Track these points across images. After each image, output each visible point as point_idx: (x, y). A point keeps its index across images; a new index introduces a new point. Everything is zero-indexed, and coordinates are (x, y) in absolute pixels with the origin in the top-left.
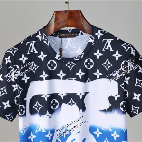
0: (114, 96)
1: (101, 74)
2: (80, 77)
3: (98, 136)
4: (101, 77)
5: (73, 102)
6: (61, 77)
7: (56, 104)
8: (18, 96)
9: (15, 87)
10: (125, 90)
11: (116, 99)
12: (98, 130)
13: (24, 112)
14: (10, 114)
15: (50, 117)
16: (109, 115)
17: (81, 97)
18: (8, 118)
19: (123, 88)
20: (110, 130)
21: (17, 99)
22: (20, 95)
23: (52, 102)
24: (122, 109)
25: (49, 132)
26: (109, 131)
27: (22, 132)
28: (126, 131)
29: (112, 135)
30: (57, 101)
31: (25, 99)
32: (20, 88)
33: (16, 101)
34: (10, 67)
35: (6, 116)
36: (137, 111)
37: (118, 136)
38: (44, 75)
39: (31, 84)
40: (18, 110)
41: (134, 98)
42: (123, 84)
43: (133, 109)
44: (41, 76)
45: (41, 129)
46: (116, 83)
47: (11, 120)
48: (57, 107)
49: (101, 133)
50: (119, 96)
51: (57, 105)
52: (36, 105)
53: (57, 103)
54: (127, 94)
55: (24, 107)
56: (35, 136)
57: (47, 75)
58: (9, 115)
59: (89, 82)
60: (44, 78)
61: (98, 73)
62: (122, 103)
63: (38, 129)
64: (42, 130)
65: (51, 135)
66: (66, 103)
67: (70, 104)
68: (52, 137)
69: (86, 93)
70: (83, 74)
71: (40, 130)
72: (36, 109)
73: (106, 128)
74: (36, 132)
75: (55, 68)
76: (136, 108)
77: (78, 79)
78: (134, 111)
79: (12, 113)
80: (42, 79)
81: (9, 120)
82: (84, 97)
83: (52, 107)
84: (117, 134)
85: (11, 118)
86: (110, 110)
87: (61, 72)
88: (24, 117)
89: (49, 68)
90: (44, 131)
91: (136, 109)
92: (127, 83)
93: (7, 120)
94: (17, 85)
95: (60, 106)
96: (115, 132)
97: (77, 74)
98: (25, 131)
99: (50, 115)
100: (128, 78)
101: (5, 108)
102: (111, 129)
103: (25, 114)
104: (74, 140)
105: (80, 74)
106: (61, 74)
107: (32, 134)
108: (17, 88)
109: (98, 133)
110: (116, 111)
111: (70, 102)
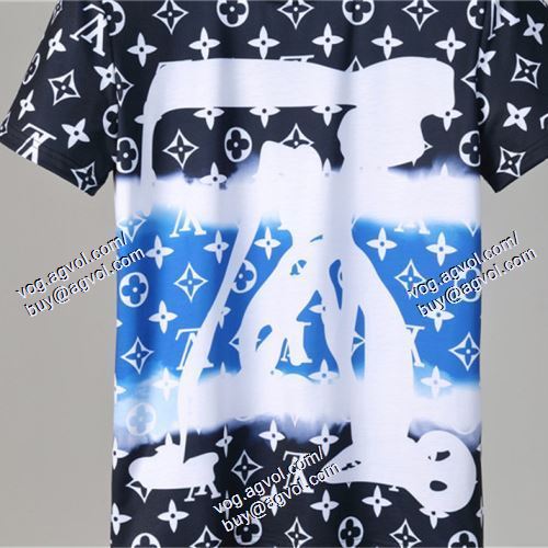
0: (440, 114)
1: (397, 43)
2: (328, 51)
3: (382, 255)
4: (396, 53)
5: (302, 137)
6: (264, 51)
7: (244, 144)
8: (114, 108)
9: (107, 75)
10: (479, 95)
11: (447, 125)
12: (382, 234)
13: (134, 163)
14: (88, 168)
15: (222, 186)
16: (423, 180)
17: (328, 120)
18: (80, 181)
19: (472, 85)
20: (424, 231)
21: (111, 116)
22: (121, 103)
23: (228, 136)
24: (466, 158)
25: (218, 237)
26: (422, 236)
27: (126, 231)
28: (478, 234)
29: (432, 248)
30: (245, 135)
31: (139, 120)
32: (123, 80)
33: (106, 124)
34: (91, 6)
35: (74, 171)
36: (518, 165)
37: (451, 250)
38: (205, 42)
39: (158, 71)
40: (114, 158)
41: (508, 123)
42: (473, 73)
43: (503, 161)
44: (195, 45)
45: (191, 226)
46: (449, 72)
47: (88, 186)
48: (245, 153)
49: (391, 245)
50: (457, 114)
51: (246, 147)
52: (174, 144)
53: (246, 141)
54: (486, 110)
55: (133, 145)
56: (168, 251)
57: (214, 43)
58: (84, 171)
59: (356, 68)
60: (205, 52)
61: (388, 41)
62: (467, 138)
63: (181, 226)
64: (193, 230)
65: (225, 246)
66: (278, 141)
67: (290, 144)
68: (227, 254)
69: (346, 108)
70: (338, 40)
71: (186, 228)
72: (176, 156)
73: (411, 225)
74: (174, 235)
75: (242, 19)
76: (512, 154)
77: (319, 57)
78: (506, 166)
79: (93, 164)
80: (197, 56)
81: (83, 188)
82: (338, 118)
83: (229, 154)
84: (447, 243)
85: (91, 182)
86: (425, 162)
87: (263, 32)
88: (135, 180)
89: (224, 18)
90: (199, 232)
91: (515, 159)
92: (487, 70)
93: (77, 184)
94: (112, 69)
95: (257, 150)
96: (442, 238)
97: (318, 41)
98: (136, 228)
99: (222, 178)
100: (491, 54)
101: (71, 143)
102: (429, 228)
103: (137, 172)
104: (302, 263)
105: (328, 40)
106: (264, 41)
107: (158, 241)
108: (112, 80)
109: (383, 245)
110: (445, 167)
111: (290, 137)
